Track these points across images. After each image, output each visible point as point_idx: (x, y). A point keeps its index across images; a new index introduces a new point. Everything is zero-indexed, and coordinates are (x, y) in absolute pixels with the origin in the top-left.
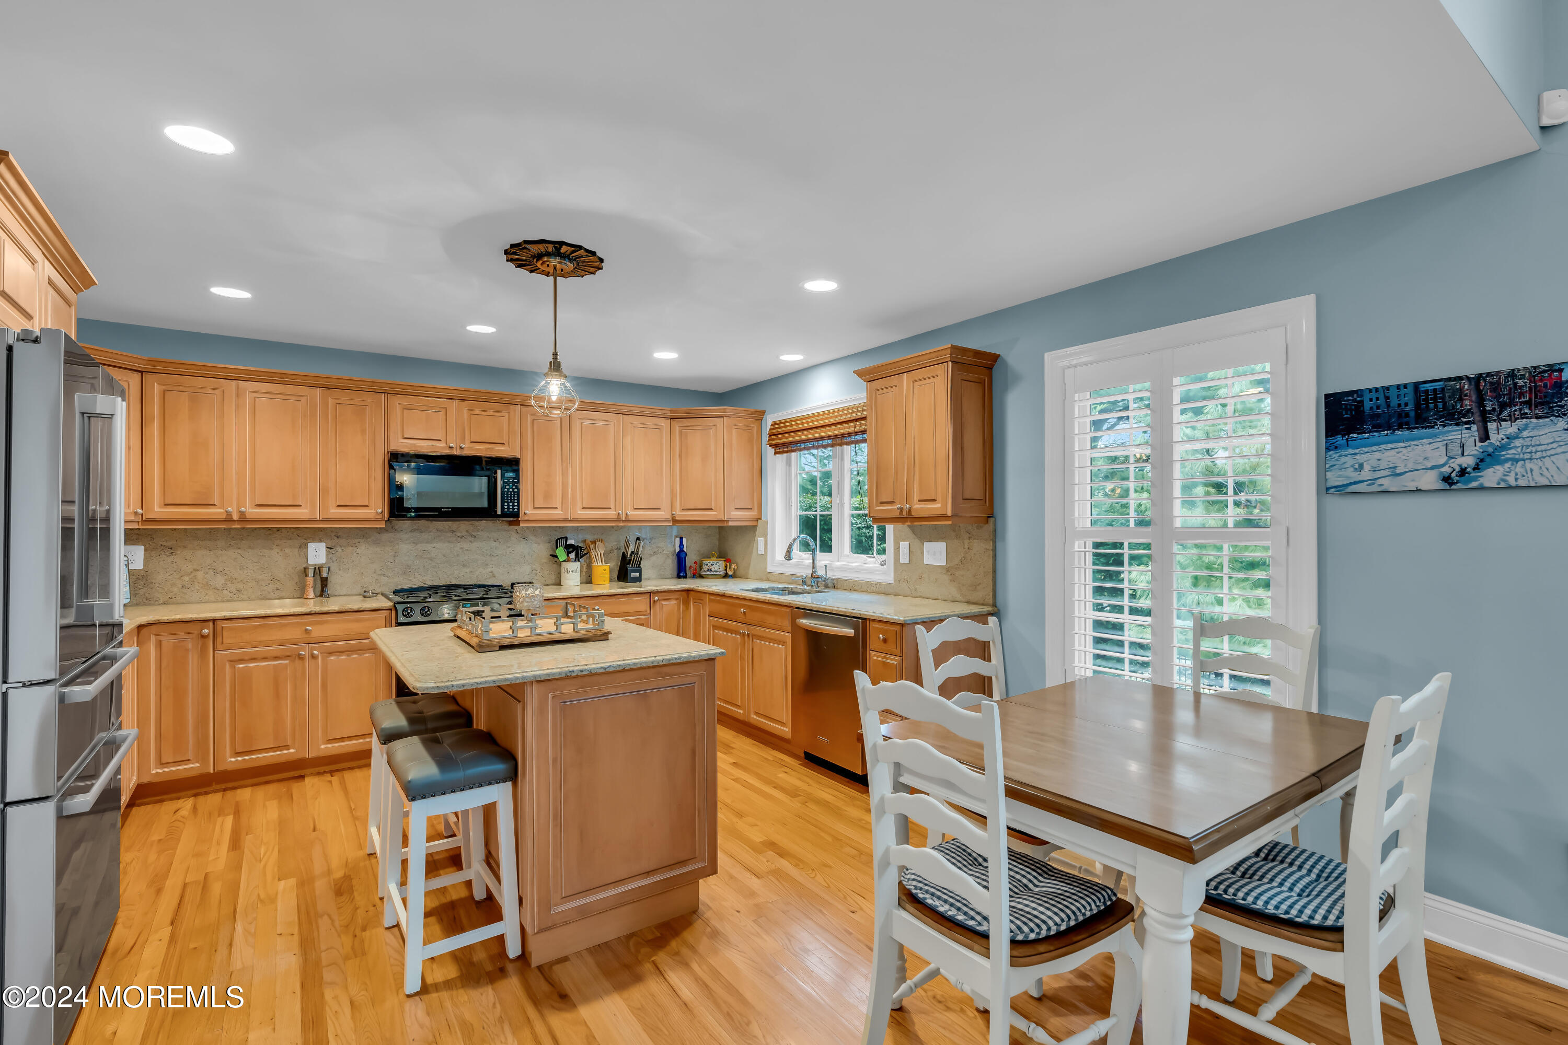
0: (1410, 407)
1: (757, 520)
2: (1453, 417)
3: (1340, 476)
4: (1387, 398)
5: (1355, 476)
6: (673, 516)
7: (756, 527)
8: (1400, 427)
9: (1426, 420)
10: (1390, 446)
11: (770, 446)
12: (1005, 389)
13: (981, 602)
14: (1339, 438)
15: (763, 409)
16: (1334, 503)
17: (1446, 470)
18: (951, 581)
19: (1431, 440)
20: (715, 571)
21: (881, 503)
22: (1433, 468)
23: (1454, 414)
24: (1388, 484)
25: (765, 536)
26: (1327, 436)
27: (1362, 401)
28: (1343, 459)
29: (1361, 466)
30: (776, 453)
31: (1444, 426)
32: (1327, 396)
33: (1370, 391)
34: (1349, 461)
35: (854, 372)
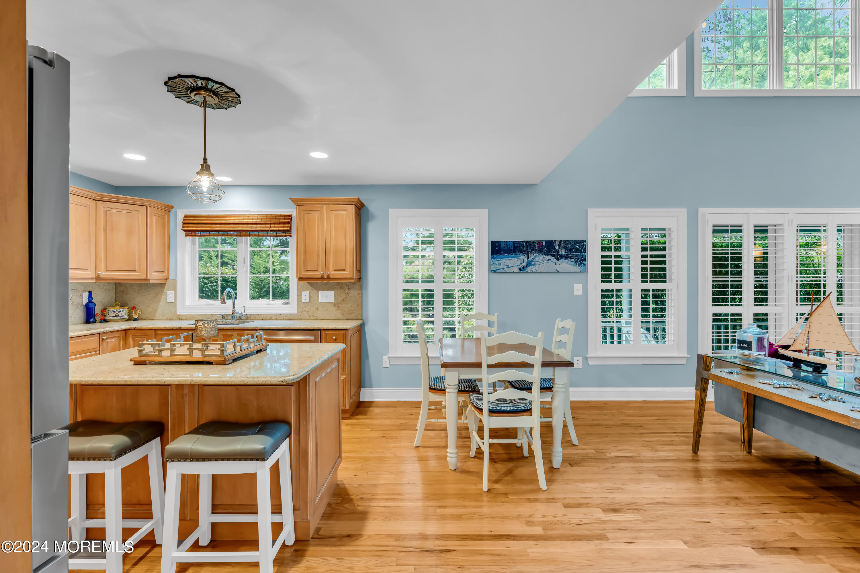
0: (512, 248)
1: (166, 280)
2: (522, 252)
3: (495, 267)
4: (507, 244)
5: (499, 267)
6: (98, 275)
7: (165, 284)
8: (510, 254)
9: (516, 252)
10: (507, 259)
11: (184, 230)
12: (368, 220)
13: (356, 318)
14: (495, 255)
15: (172, 204)
16: (493, 275)
17: (520, 266)
18: (337, 310)
19: (517, 258)
20: (122, 316)
21: (307, 270)
22: (517, 266)
23: (522, 251)
24: (507, 270)
25: (175, 290)
26: (492, 254)
27: (501, 245)
28: (496, 262)
29: (500, 264)
30: (186, 236)
31: (520, 254)
32: (492, 242)
33: (503, 242)
34: (497, 262)
35: (290, 199)
